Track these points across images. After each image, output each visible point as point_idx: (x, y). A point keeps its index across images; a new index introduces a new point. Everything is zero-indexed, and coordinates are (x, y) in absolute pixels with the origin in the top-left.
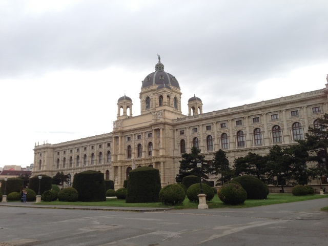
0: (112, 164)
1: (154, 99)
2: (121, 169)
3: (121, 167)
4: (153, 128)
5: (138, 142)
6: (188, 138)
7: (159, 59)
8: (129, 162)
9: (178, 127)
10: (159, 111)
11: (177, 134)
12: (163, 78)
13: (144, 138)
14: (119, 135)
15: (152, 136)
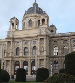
0: (5, 59)
1: (35, 21)
2: (12, 62)
3: (12, 61)
4: (39, 38)
8: (17, 58)
9: (53, 39)
13: (30, 44)
14: (11, 40)
15: (37, 43)
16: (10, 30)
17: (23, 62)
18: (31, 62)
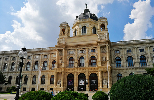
1: (90, 28)
2: (64, 74)
6: (124, 56)
10: (103, 34)
13: (87, 53)
14: (63, 48)
15: (96, 52)
16: (61, 37)
17: (78, 75)
18: (90, 74)
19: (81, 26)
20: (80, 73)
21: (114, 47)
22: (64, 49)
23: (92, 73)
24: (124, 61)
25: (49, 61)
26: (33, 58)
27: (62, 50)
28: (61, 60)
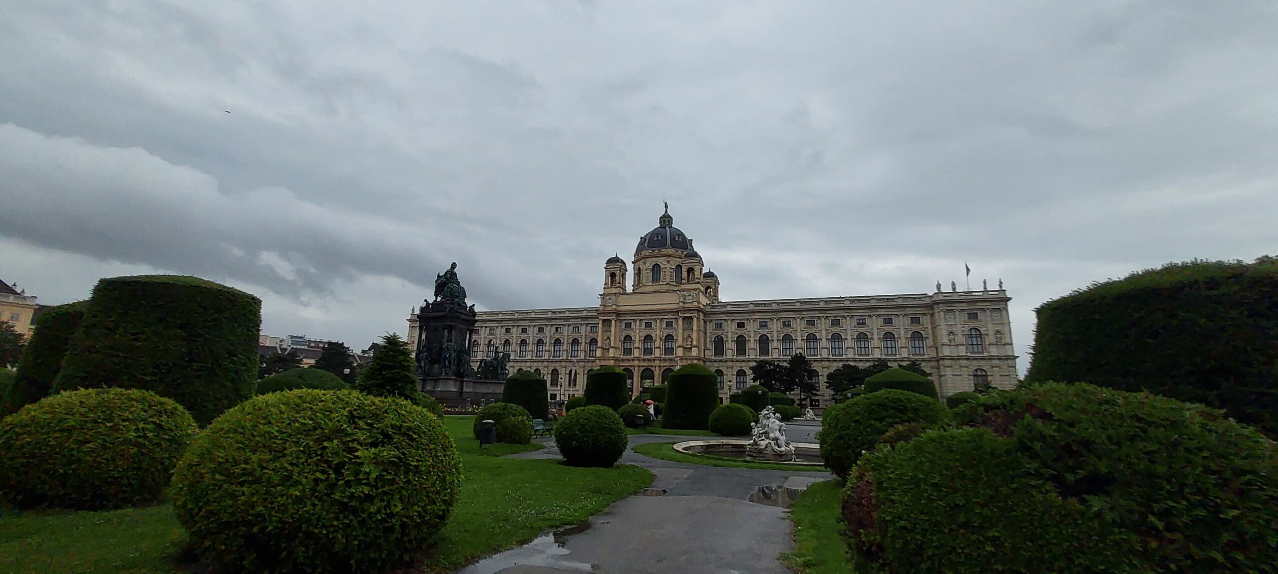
4: (679, 315)
5: (645, 333)
6: (730, 335)
7: (666, 207)
8: (628, 360)
9: (713, 317)
10: (689, 290)
11: (710, 327)
12: (680, 240)
14: (612, 316)
15: (676, 326)
16: (608, 291)
17: (641, 370)
19: (650, 263)
20: (644, 368)
21: (712, 316)
22: (613, 319)
23: (666, 368)
24: (730, 346)
25: (584, 340)
26: (550, 332)
27: (610, 321)
28: (608, 340)
